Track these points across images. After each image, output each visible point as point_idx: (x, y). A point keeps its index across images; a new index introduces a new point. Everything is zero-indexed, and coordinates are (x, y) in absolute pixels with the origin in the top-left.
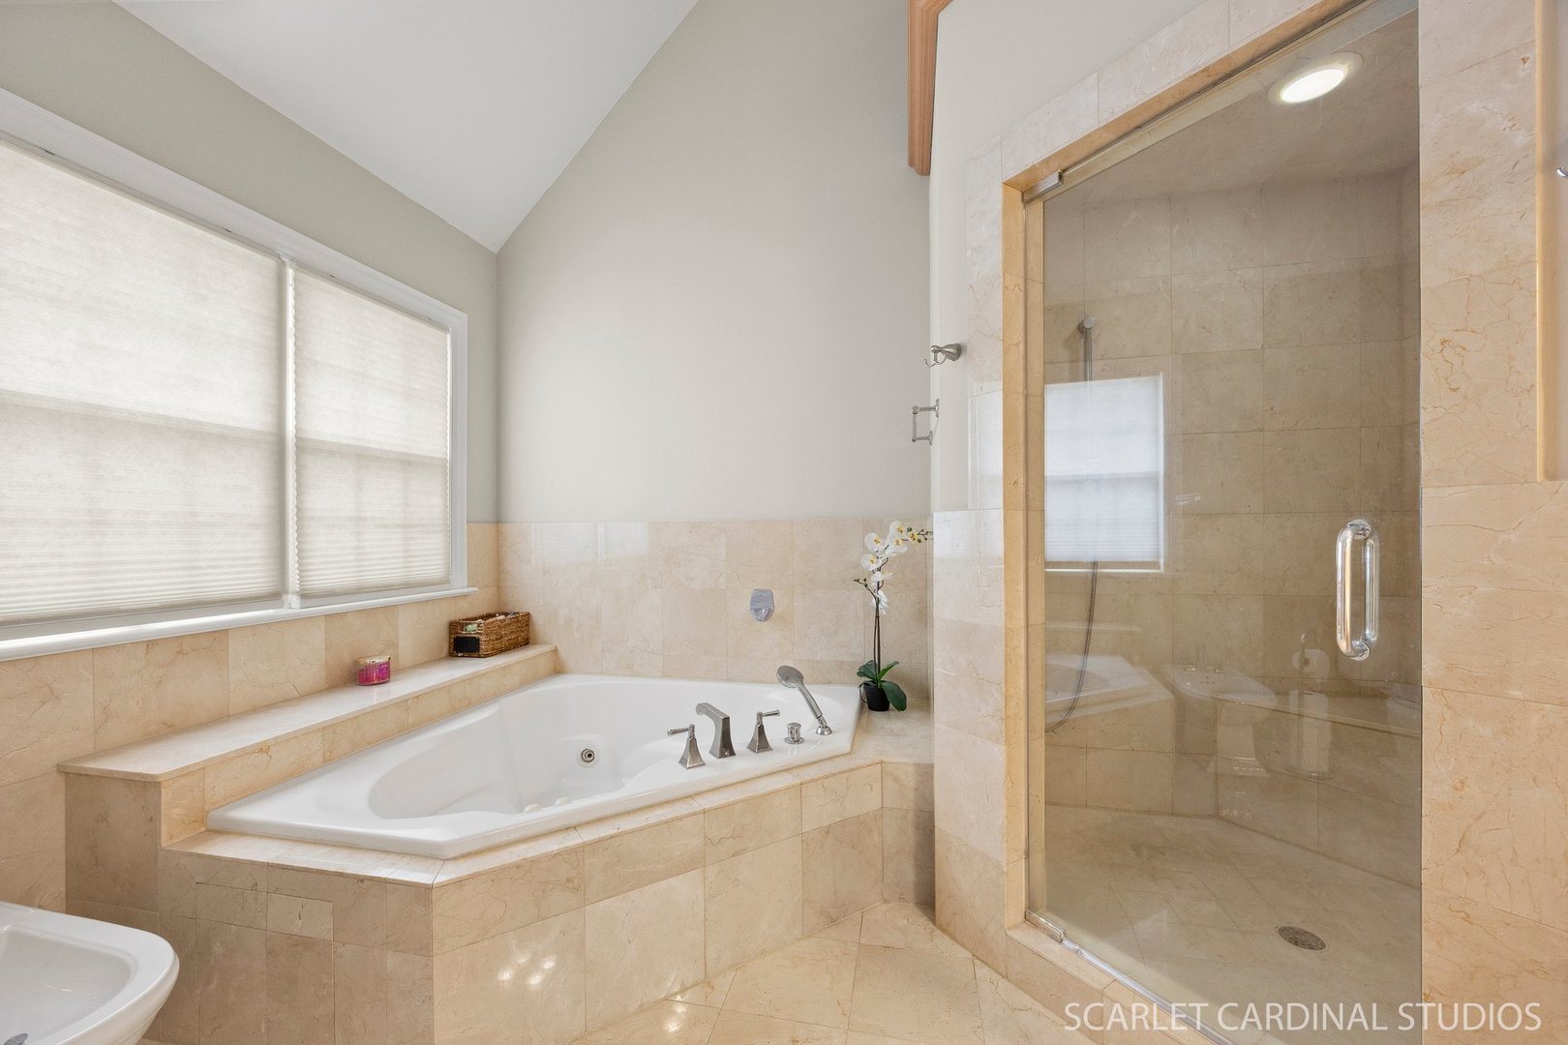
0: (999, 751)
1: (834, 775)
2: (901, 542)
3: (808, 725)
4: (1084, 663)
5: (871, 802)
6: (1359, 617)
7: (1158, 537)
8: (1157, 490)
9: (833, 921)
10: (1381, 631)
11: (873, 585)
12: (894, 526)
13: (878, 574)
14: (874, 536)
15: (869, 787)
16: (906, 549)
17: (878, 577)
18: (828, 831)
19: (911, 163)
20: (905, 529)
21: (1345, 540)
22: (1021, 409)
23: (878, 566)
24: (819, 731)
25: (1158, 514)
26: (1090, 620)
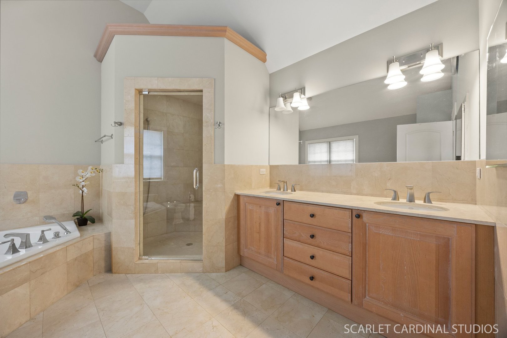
0: (133, 221)
1: (78, 242)
2: (92, 172)
3: (62, 232)
4: (147, 205)
5: (90, 247)
6: (196, 183)
7: (162, 172)
8: (161, 160)
9: (77, 286)
10: (199, 185)
11: (81, 186)
12: (90, 168)
13: (84, 183)
14: (81, 171)
15: (89, 244)
16: (94, 175)
17: (83, 183)
18: (76, 259)
19: (95, 56)
20: (94, 169)
21: (195, 171)
22: (138, 141)
23: (83, 180)
24: (66, 233)
25: (162, 166)
26: (148, 194)
